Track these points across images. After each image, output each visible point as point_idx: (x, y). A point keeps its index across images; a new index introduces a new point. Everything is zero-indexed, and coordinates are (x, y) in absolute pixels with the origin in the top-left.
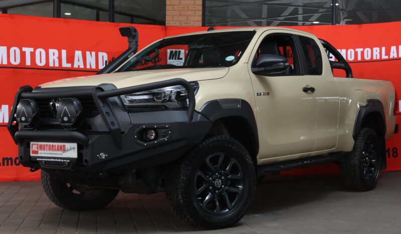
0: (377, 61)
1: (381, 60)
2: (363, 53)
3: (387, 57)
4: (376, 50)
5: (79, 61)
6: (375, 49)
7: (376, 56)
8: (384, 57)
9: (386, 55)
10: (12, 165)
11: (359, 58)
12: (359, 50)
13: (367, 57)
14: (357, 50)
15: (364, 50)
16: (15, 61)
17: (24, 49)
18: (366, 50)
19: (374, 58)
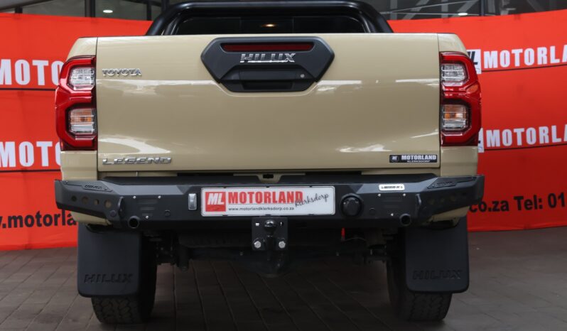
0: (543, 67)
1: (549, 66)
2: (522, 56)
3: (558, 61)
4: (542, 51)
6: (540, 50)
7: (542, 59)
8: (554, 61)
9: (556, 58)
10: (21, 226)
11: (517, 64)
12: (517, 52)
13: (529, 62)
14: (513, 51)
15: (524, 51)
16: (23, 79)
17: (35, 62)
18: (527, 51)
19: (540, 63)
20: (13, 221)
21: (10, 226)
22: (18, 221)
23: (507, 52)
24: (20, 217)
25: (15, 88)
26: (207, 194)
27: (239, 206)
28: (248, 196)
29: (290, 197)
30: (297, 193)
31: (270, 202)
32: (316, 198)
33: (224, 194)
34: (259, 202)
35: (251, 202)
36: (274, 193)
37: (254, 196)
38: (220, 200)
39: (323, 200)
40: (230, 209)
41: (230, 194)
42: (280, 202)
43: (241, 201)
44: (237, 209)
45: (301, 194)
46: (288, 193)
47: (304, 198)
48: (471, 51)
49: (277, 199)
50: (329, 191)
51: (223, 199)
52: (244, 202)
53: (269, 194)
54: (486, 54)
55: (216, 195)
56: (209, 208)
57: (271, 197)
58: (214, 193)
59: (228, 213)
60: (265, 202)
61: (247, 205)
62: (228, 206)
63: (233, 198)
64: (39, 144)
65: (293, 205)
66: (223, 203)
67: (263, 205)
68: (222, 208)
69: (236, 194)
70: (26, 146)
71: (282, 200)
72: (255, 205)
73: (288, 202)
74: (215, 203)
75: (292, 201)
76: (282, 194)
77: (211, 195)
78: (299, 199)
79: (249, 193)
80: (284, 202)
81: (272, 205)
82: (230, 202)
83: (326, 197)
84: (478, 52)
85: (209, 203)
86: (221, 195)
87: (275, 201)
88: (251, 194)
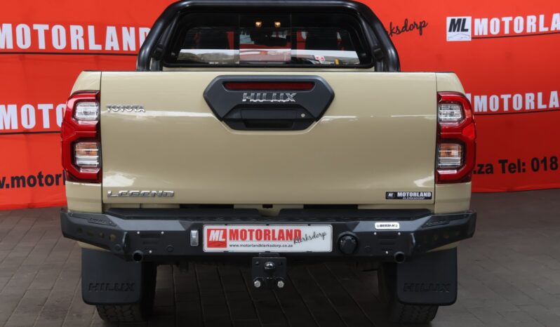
0: (532, 35)
1: (538, 34)
2: (511, 24)
3: (546, 29)
4: (531, 19)
5: (112, 40)
6: (529, 18)
7: (531, 28)
8: (543, 29)
9: (545, 26)
10: (24, 186)
11: (507, 31)
12: (507, 20)
13: (518, 30)
14: (504, 19)
15: (514, 19)
16: (24, 43)
17: (36, 27)
18: (517, 19)
19: (529, 31)
20: (16, 181)
21: (13, 186)
22: (21, 181)
23: (497, 20)
24: (23, 178)
25: (16, 52)
26: (209, 231)
27: (240, 242)
28: (248, 233)
29: (289, 234)
30: (296, 231)
31: (269, 239)
32: (314, 236)
33: (225, 231)
34: (258, 239)
35: (251, 239)
36: (274, 231)
37: (254, 233)
38: (221, 237)
39: (320, 238)
40: (231, 246)
41: (231, 231)
42: (279, 239)
43: (241, 238)
44: (237, 246)
45: (300, 231)
46: (287, 231)
47: (303, 236)
48: (462, 18)
49: (277, 236)
50: (327, 229)
51: (225, 236)
52: (244, 239)
53: (269, 231)
54: (477, 21)
55: (218, 232)
56: (211, 244)
57: (271, 235)
58: (215, 230)
59: (229, 249)
60: (265, 239)
61: (248, 242)
62: (229, 242)
63: (234, 235)
64: (40, 106)
65: (291, 243)
66: (224, 240)
67: (263, 242)
68: (223, 244)
69: (237, 231)
70: (28, 109)
71: (281, 237)
72: (255, 242)
73: (287, 239)
74: (217, 240)
75: (291, 239)
76: (281, 231)
77: (212, 232)
78: (297, 237)
79: (249, 230)
80: (283, 239)
81: (272, 243)
82: (230, 239)
83: (323, 235)
84: (469, 19)
85: (210, 240)
86: (222, 232)
87: (274, 239)
88: (251, 231)
